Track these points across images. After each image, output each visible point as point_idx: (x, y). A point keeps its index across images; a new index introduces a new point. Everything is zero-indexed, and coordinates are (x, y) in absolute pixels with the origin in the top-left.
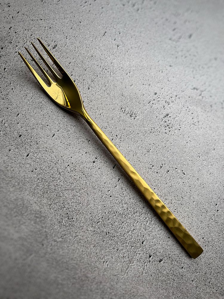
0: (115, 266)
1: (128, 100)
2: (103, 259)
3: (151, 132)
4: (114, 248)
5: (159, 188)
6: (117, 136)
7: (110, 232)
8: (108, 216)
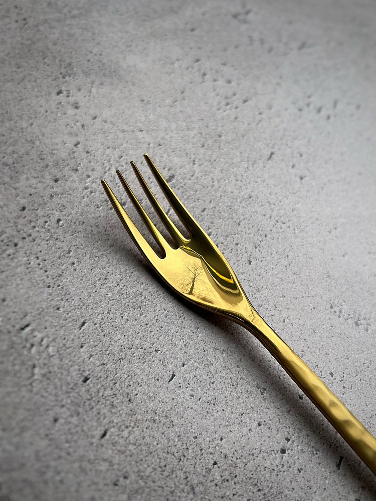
1: (344, 287)
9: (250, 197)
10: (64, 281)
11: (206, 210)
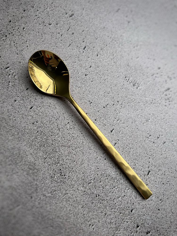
0: (100, 231)
1: (133, 70)
2: (90, 222)
3: (152, 103)
4: (102, 212)
6: (118, 102)
7: (100, 195)
8: (101, 179)
9: (104, 28)
10: (23, 53)
11: (84, 31)
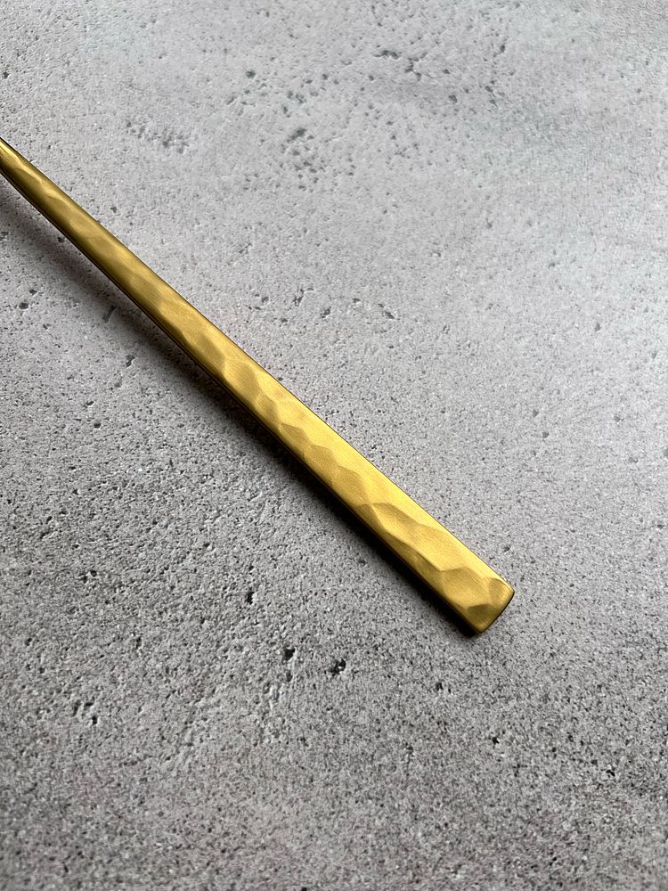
1: (154, 99)
2: (73, 695)
3: (247, 189)
4: (120, 638)
5: (297, 373)
6: (114, 209)
7: (101, 569)
8: (89, 504)
